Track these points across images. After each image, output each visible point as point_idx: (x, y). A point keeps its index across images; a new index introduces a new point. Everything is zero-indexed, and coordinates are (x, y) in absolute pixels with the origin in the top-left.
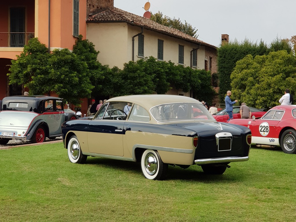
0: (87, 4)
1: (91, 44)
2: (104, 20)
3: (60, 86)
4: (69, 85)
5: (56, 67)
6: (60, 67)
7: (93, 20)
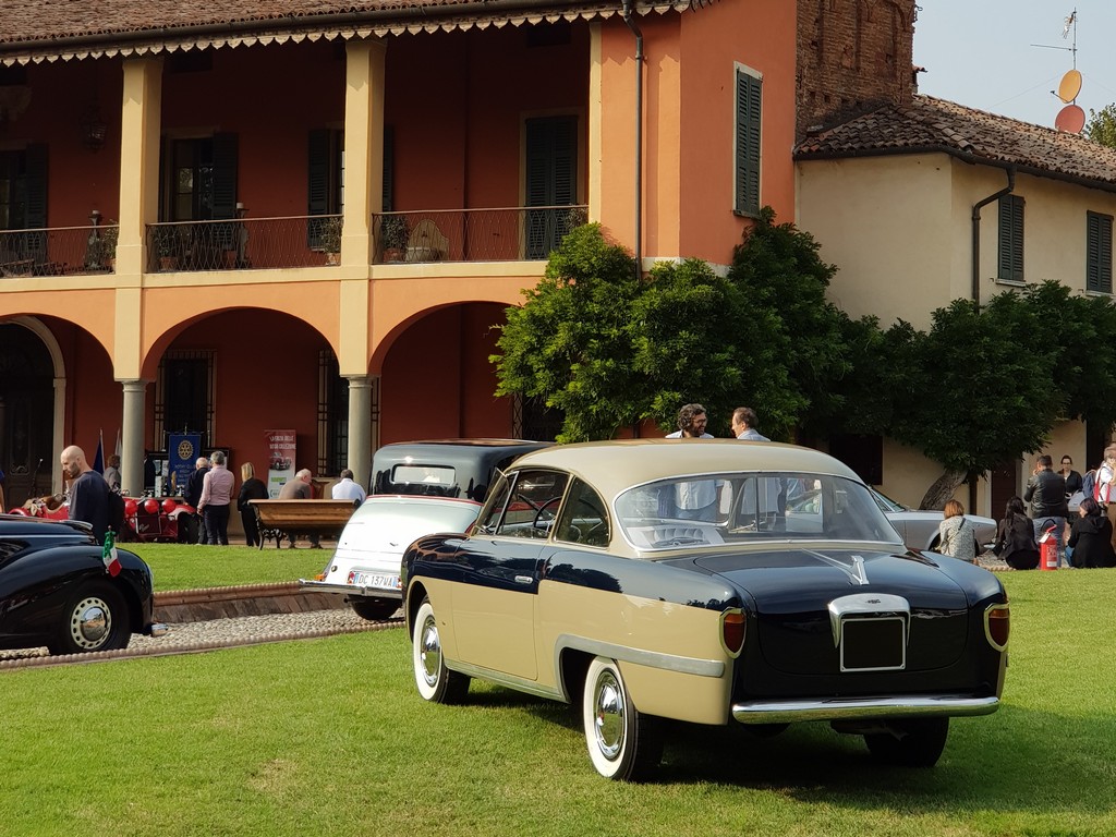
0: (801, 91)
1: (807, 237)
2: (862, 147)
3: (670, 401)
4: (705, 395)
5: (658, 329)
6: (672, 327)
7: (818, 150)
